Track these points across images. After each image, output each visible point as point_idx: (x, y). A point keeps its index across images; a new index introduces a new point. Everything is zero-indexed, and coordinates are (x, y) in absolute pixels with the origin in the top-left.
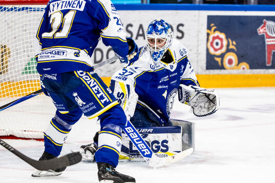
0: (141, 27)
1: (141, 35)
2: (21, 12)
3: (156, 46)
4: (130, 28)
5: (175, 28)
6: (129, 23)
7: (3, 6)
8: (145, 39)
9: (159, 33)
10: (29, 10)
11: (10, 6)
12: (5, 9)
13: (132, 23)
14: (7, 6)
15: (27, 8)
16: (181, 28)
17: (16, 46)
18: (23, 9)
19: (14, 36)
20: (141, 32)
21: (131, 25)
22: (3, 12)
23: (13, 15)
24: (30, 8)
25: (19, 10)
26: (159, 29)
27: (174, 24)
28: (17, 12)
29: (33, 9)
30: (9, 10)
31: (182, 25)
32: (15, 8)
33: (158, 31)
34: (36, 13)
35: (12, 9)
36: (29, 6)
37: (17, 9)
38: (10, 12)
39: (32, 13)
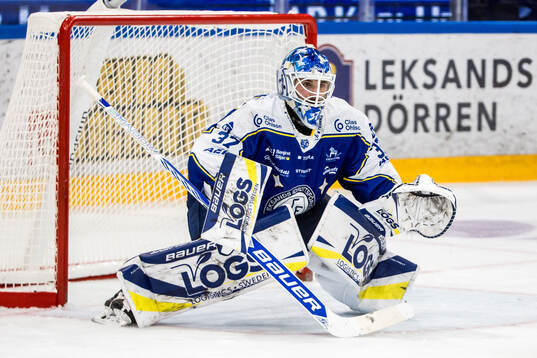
0: (452, 64)
1: (451, 81)
2: (230, 36)
3: (318, 95)
4: (431, 68)
5: (515, 68)
6: (429, 57)
7: (196, 26)
8: (459, 86)
9: (323, 71)
10: (244, 33)
11: (209, 27)
12: (200, 32)
13: (434, 57)
14: (203, 27)
15: (241, 31)
16: (526, 67)
17: (221, 101)
18: (234, 32)
19: (216, 83)
20: (451, 75)
21: (432, 62)
22: (197, 37)
23: (216, 43)
24: (247, 30)
25: (227, 33)
26: (322, 62)
27: (514, 59)
28: (223, 39)
29: (251, 32)
30: (207, 34)
31: (528, 61)
32: (219, 30)
33: (322, 67)
34: (258, 39)
35: (213, 32)
36: (244, 26)
37: (223, 32)
38: (210, 37)
39: (251, 39)
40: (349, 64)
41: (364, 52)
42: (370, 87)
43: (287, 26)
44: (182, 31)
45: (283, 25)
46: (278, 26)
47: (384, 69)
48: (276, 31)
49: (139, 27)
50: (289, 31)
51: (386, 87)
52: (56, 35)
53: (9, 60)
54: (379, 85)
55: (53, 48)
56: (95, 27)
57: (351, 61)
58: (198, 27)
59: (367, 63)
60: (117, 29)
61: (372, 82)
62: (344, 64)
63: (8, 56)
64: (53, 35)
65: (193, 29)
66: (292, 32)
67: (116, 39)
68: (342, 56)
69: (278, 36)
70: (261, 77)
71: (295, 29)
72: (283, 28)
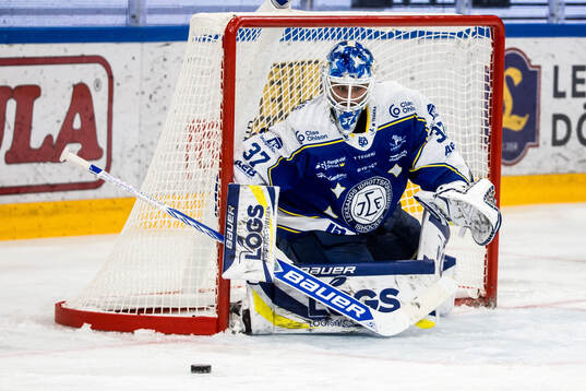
2: (410, 40)
3: (349, 100)
7: (372, 28)
9: (356, 75)
10: (425, 36)
11: (388, 30)
12: (377, 34)
14: (380, 29)
15: (422, 33)
18: (414, 35)
22: (374, 40)
23: (394, 46)
24: (429, 33)
25: (406, 36)
26: (356, 66)
28: (402, 42)
29: (433, 35)
30: (384, 37)
32: (398, 33)
33: (355, 70)
34: (440, 42)
35: (391, 35)
36: (426, 29)
37: (402, 34)
38: (388, 41)
39: (432, 42)
40: (537, 69)
41: (553, 56)
42: (558, 95)
43: (473, 29)
44: (357, 34)
45: (468, 28)
46: (463, 29)
47: (574, 75)
48: (460, 35)
49: (310, 29)
50: (474, 34)
51: (576, 94)
52: (220, 38)
53: (166, 64)
54: (569, 92)
55: (217, 52)
56: (263, 29)
57: (539, 67)
58: (375, 29)
59: (556, 69)
60: (287, 31)
61: (561, 89)
62: (531, 69)
63: (165, 60)
64: (216, 37)
65: (370, 31)
66: (478, 35)
67: (285, 42)
68: (529, 61)
69: (462, 39)
70: (442, 83)
71: (481, 32)
72: (468, 31)
